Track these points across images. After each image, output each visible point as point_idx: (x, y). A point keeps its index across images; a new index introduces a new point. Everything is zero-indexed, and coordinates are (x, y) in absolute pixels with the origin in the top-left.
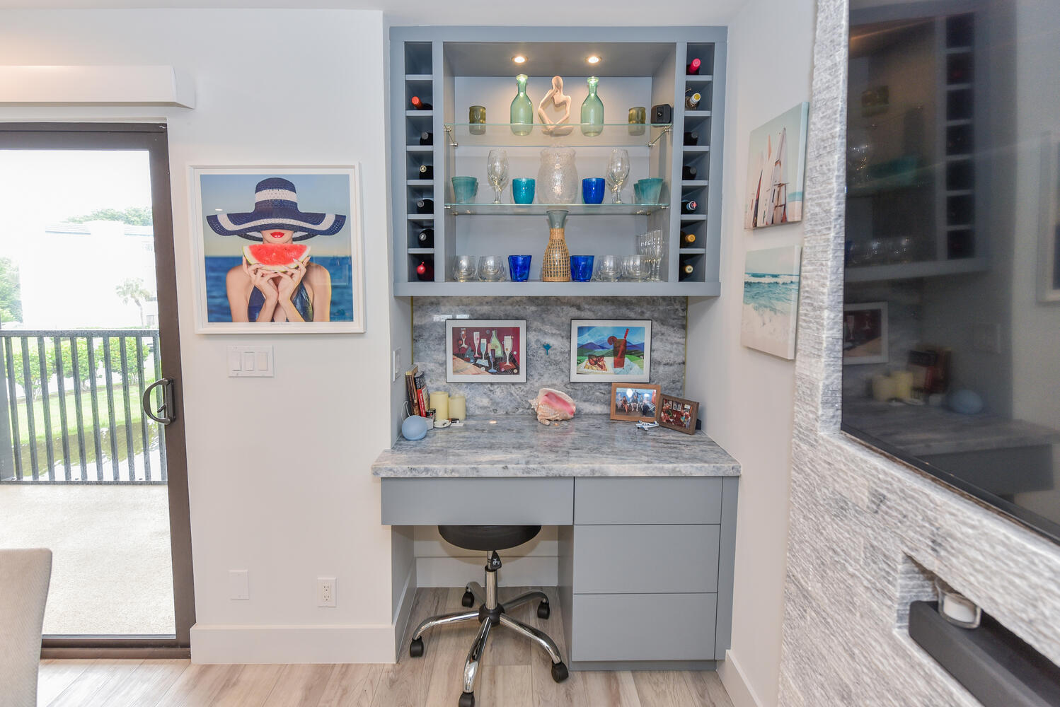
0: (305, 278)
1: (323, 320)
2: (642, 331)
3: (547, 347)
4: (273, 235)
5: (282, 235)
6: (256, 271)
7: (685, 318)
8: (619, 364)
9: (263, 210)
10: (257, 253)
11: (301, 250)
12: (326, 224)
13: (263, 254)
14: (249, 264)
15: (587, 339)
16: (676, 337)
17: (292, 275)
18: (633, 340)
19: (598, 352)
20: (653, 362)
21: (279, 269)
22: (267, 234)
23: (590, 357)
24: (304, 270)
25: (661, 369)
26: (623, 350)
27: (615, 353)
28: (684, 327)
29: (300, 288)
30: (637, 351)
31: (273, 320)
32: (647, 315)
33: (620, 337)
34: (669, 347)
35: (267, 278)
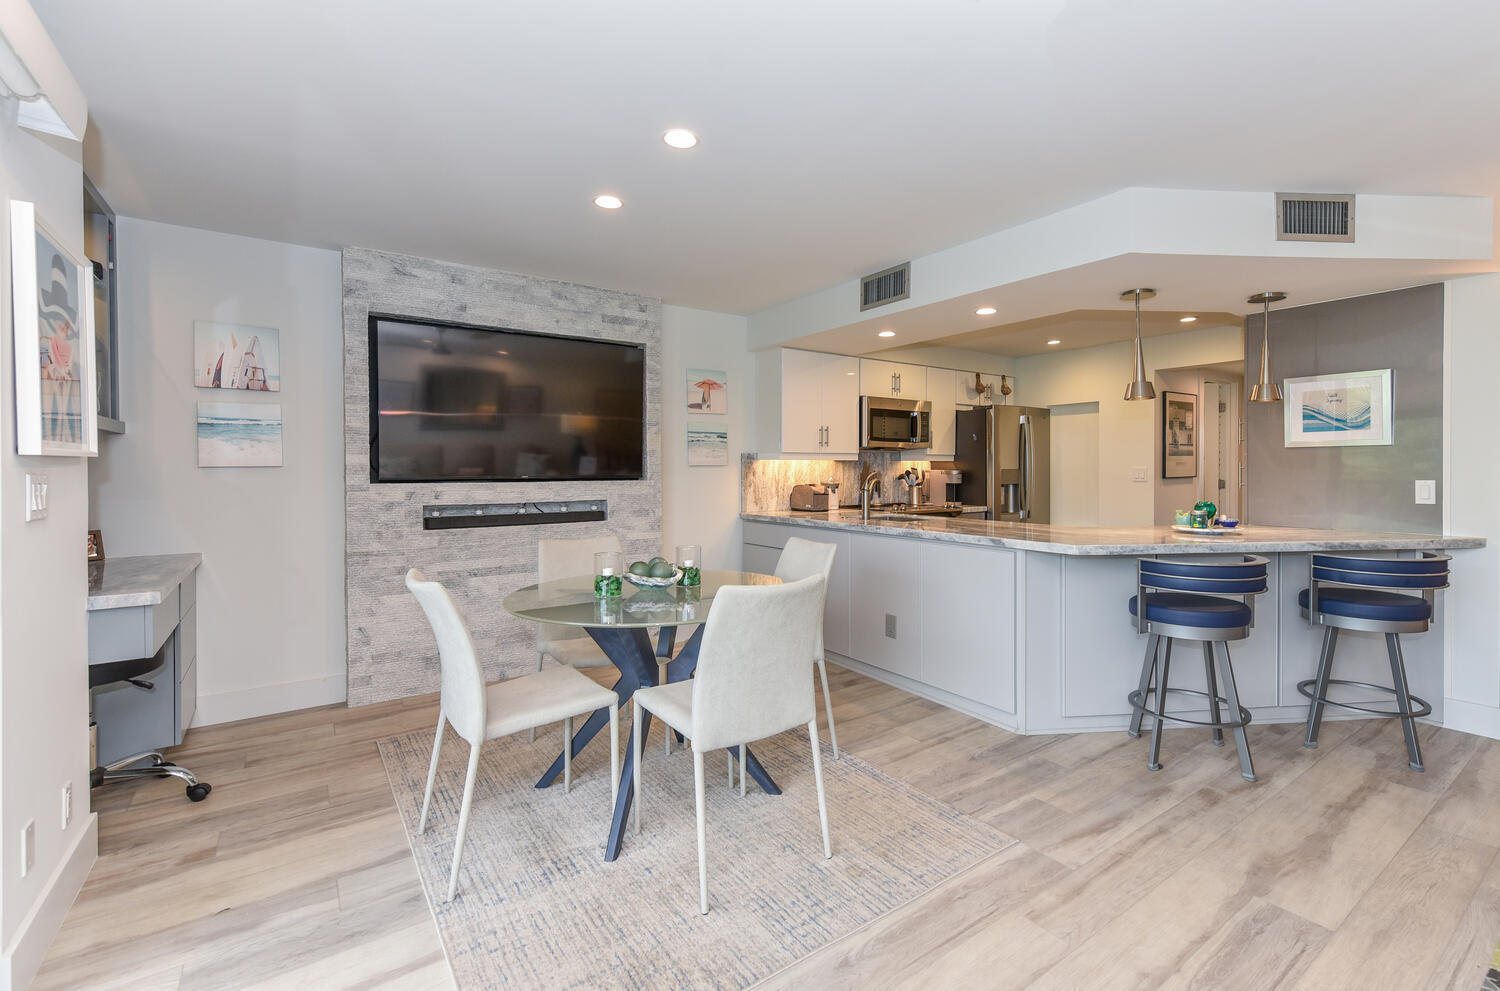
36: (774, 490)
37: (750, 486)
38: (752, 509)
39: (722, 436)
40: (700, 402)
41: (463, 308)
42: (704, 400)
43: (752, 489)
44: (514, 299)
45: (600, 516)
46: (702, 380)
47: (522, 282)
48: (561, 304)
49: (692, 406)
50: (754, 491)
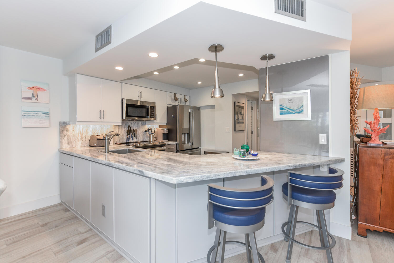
36: (80, 138)
37: (65, 136)
38: (66, 147)
39: (46, 114)
40: (31, 97)
42: (33, 96)
43: (66, 137)
46: (32, 86)
50: (67, 139)
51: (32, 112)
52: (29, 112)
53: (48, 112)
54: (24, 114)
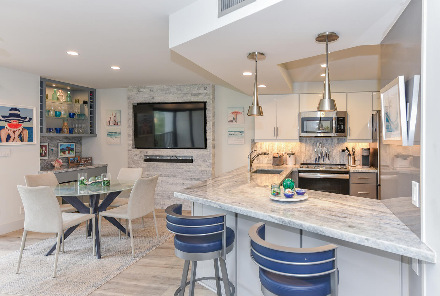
0: (22, 132)
1: (26, 142)
2: (73, 145)
3: (52, 150)
4: (14, 121)
5: (16, 121)
6: (9, 130)
7: (81, 142)
8: (69, 153)
9: (11, 115)
10: (9, 125)
11: (21, 125)
12: (27, 120)
13: (11, 126)
14: (7, 128)
15: (62, 147)
16: (79, 146)
17: (18, 131)
18: (72, 147)
19: (64, 150)
20: (76, 152)
21: (15, 129)
22: (12, 121)
23: (63, 151)
24: (22, 130)
25: (77, 154)
26: (70, 149)
27: (68, 150)
28: (81, 144)
29: (20, 134)
30: (73, 150)
31: (13, 142)
32: (74, 142)
33: (69, 147)
34: (78, 149)
35: (11, 132)
39: (242, 132)
40: (232, 119)
41: (153, 98)
42: (234, 119)
44: (166, 93)
45: (191, 161)
46: (233, 111)
47: (168, 87)
48: (179, 92)
49: (229, 122)
51: (233, 131)
52: (232, 132)
53: (243, 131)
54: (229, 134)
